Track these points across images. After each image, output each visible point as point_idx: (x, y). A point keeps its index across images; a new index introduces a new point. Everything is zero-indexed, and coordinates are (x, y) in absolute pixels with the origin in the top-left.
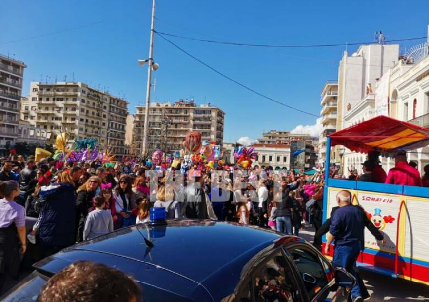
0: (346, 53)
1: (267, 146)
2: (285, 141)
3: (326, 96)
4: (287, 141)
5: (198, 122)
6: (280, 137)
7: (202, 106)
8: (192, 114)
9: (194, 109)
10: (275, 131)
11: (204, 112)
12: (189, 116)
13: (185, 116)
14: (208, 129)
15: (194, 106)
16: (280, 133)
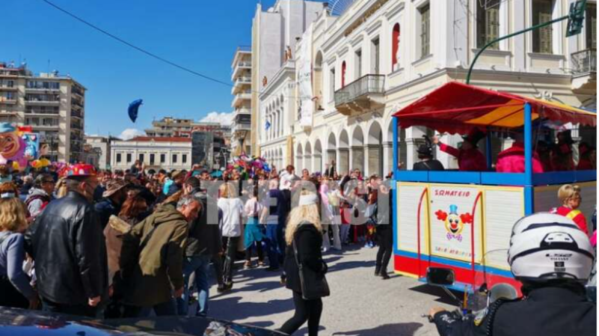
0: (259, 6)
1: (157, 140)
2: (185, 132)
3: (237, 67)
4: (189, 132)
5: (35, 101)
6: (180, 127)
7: (43, 75)
8: (22, 88)
9: (27, 80)
10: (171, 118)
11: (46, 84)
12: (17, 91)
13: (8, 91)
14: (55, 113)
15: (27, 73)
16: (179, 121)
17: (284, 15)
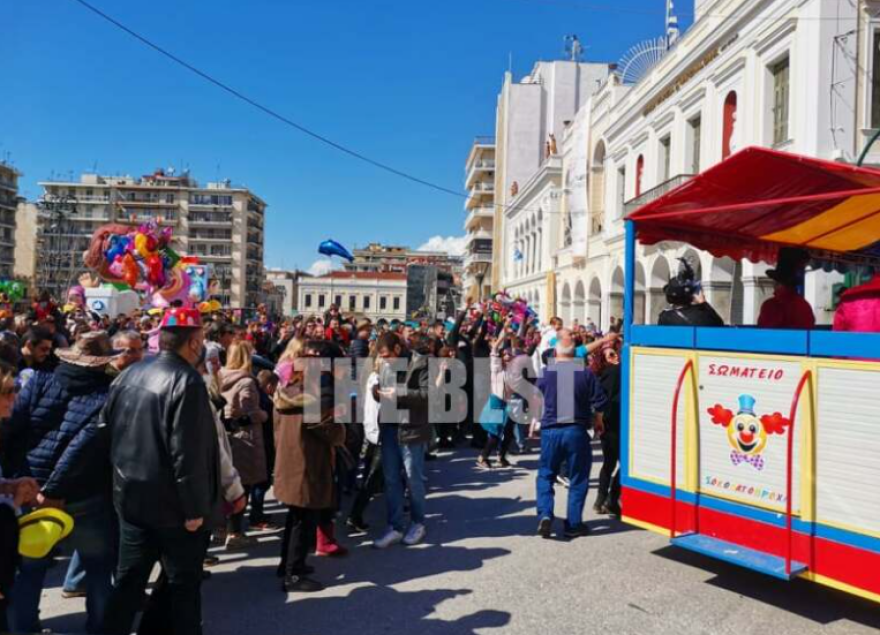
0: (508, 76)
1: (359, 276)
2: (398, 265)
3: (474, 169)
4: (403, 266)
5: (201, 222)
6: (390, 258)
7: (211, 186)
8: (184, 204)
9: (190, 192)
10: (379, 245)
11: (215, 200)
12: (178, 208)
13: (168, 209)
14: (226, 237)
15: (191, 183)
16: (390, 249)
17: (546, 87)
